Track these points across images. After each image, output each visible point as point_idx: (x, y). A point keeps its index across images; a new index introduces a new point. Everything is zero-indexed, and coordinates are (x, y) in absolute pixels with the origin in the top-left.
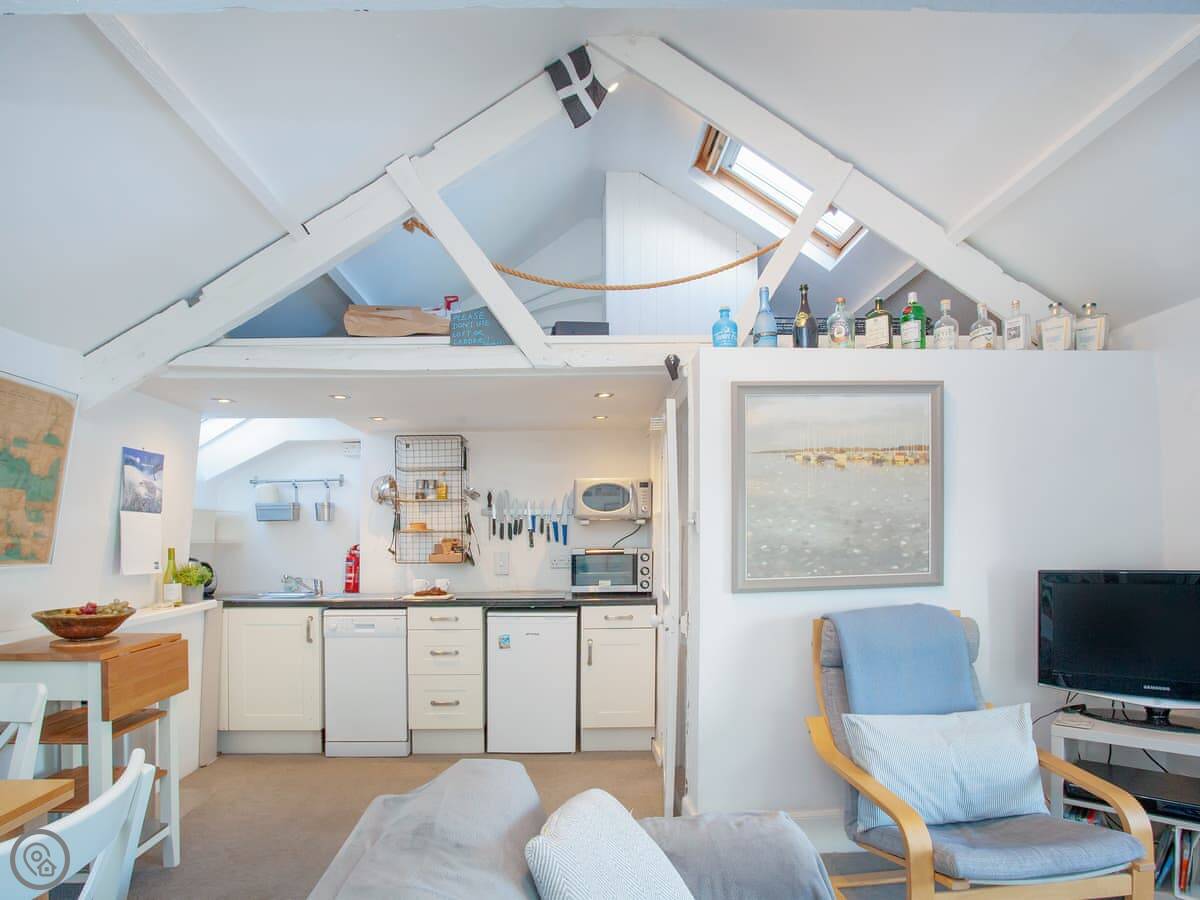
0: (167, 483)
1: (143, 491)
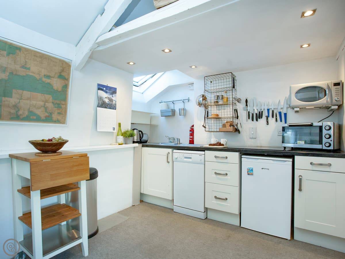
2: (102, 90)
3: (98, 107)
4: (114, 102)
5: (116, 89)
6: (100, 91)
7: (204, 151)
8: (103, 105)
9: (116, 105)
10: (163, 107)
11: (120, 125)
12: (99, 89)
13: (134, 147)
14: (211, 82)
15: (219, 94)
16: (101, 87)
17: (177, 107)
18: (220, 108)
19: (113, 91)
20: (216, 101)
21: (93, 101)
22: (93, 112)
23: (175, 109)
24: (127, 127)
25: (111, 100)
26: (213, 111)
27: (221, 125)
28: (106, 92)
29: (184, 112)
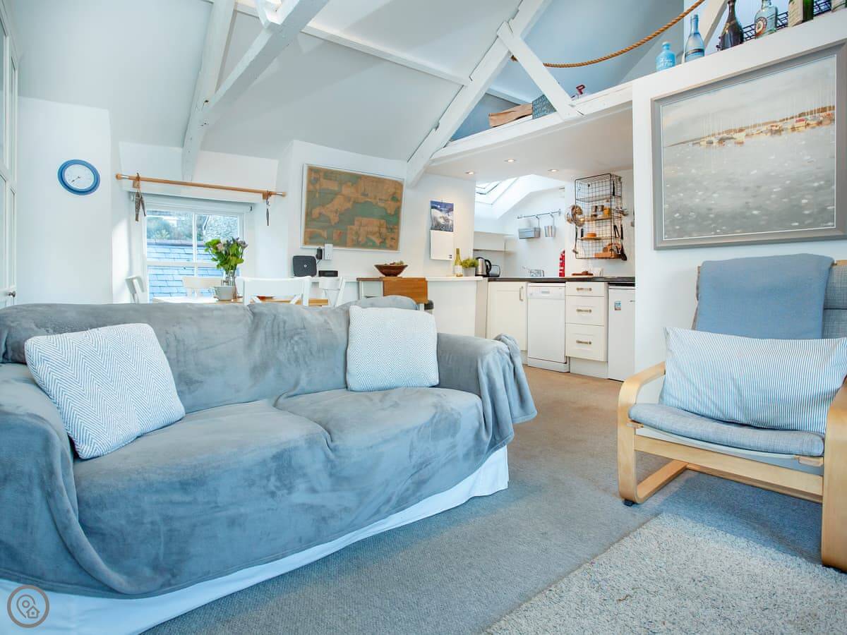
0: (456, 217)
1: (442, 221)
2: (436, 208)
3: (432, 229)
4: (450, 222)
5: (452, 205)
6: (434, 211)
7: (564, 282)
8: (437, 227)
9: (453, 225)
10: (522, 224)
11: (458, 251)
12: (433, 207)
13: (477, 281)
14: (589, 186)
15: (598, 204)
16: (434, 205)
17: (544, 224)
18: (601, 224)
19: (449, 208)
20: (594, 213)
21: (426, 223)
22: (425, 236)
23: (541, 227)
24: (468, 254)
25: (447, 220)
26: (590, 228)
27: (602, 248)
28: (441, 211)
29: (552, 231)
